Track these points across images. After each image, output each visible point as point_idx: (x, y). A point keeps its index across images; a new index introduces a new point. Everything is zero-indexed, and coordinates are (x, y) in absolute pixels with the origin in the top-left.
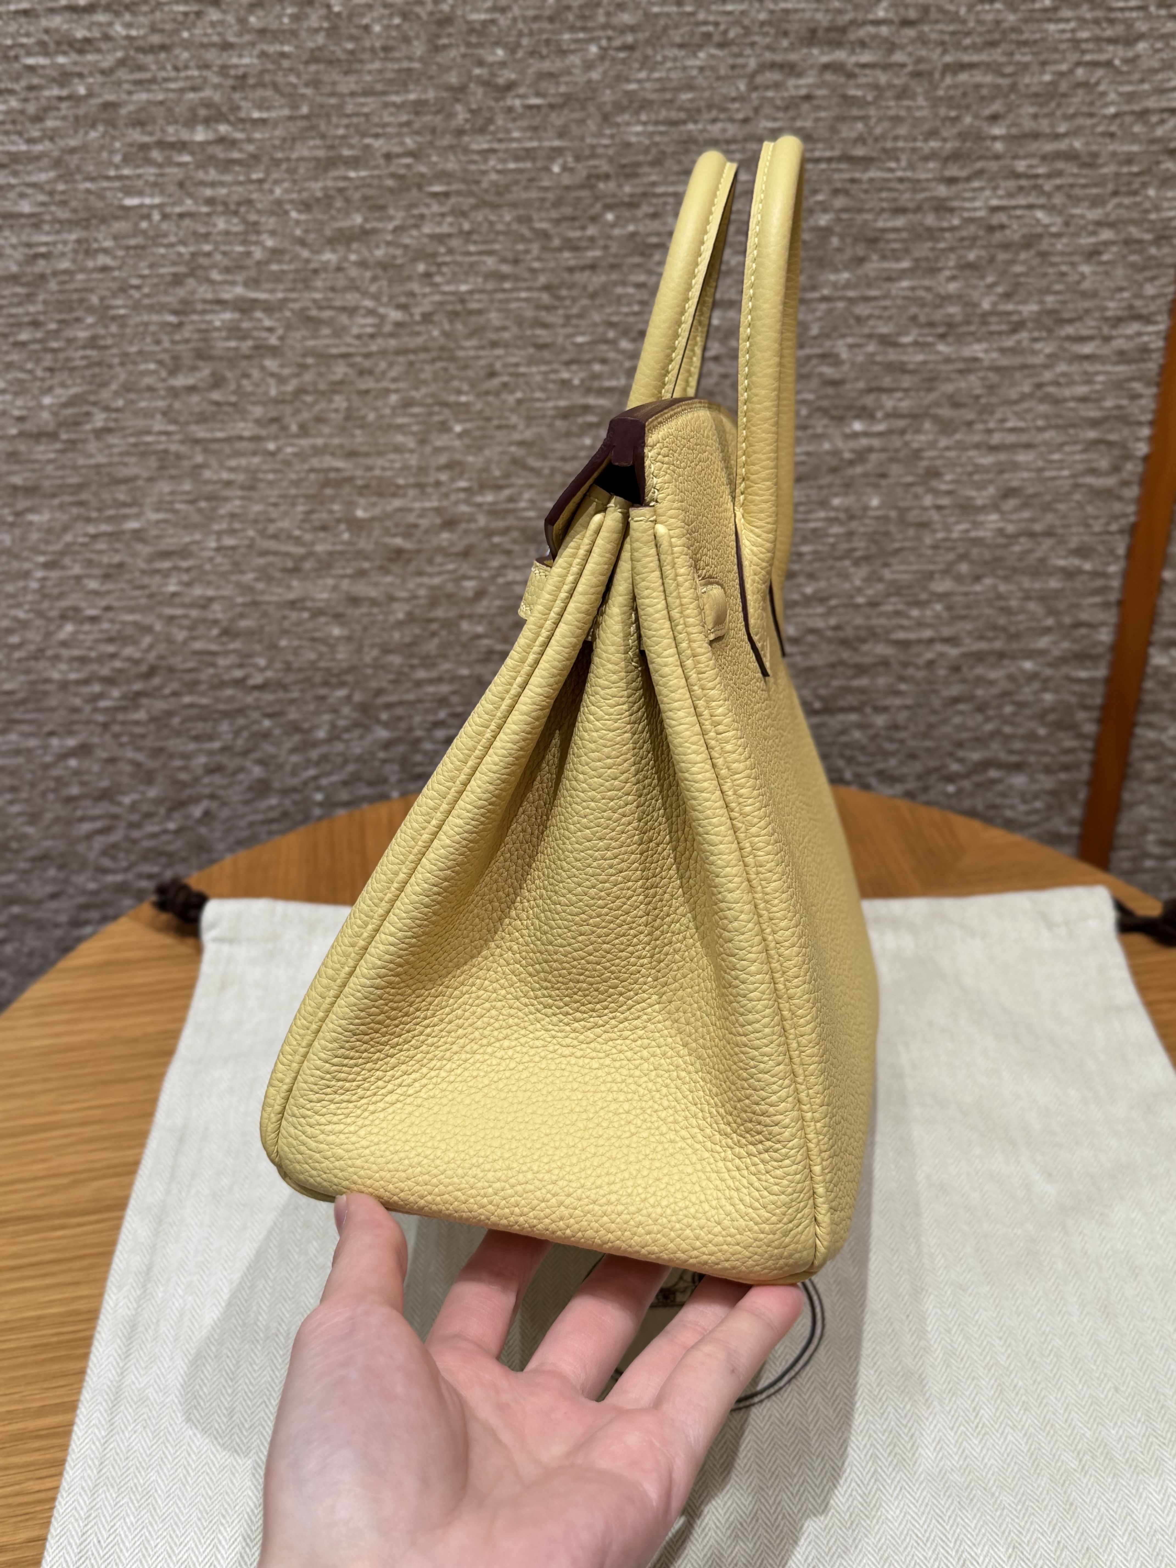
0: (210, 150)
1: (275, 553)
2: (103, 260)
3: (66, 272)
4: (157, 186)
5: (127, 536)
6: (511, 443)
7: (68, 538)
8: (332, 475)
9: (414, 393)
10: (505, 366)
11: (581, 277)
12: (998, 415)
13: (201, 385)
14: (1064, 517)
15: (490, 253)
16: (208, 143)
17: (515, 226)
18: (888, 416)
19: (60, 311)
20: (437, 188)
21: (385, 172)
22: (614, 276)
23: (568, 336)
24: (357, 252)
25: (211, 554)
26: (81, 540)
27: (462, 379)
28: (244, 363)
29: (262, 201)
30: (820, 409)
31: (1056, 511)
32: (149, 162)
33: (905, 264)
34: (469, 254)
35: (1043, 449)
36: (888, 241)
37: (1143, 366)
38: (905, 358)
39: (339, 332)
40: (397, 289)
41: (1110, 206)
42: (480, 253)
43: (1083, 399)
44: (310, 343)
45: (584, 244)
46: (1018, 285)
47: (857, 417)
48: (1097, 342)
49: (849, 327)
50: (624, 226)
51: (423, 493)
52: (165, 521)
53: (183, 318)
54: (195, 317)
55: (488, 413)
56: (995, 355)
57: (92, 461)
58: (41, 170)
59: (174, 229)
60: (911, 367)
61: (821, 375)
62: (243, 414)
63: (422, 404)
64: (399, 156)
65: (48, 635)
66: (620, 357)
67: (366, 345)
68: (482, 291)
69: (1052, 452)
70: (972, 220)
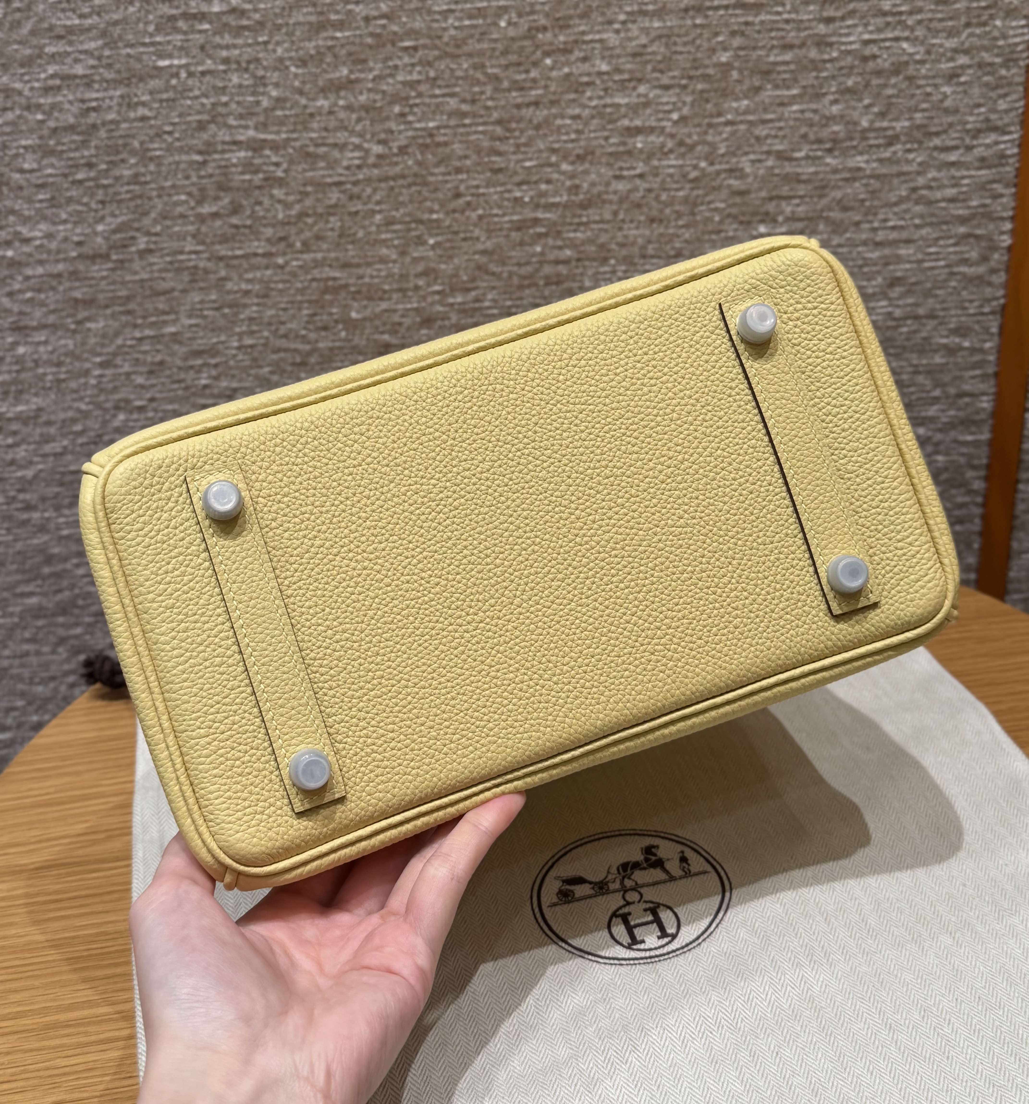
0: (225, 19)
1: (286, 350)
2: (142, 111)
3: (112, 122)
4: (183, 50)
5: (167, 339)
6: (475, 253)
7: (119, 341)
8: (330, 283)
9: (394, 213)
10: (468, 188)
11: (527, 113)
12: (881, 216)
13: (222, 211)
14: (943, 302)
15: (452, 95)
16: (223, 13)
17: (471, 72)
18: (787, 220)
19: (109, 155)
20: (407, 44)
21: (366, 31)
22: (554, 111)
23: (518, 161)
24: (345, 98)
25: (234, 352)
26: (129, 343)
27: (433, 201)
28: (257, 192)
29: (267, 59)
30: (729, 216)
31: (936, 296)
32: (177, 30)
33: (795, 92)
34: (436, 96)
35: (921, 243)
36: (779, 73)
37: (1001, 169)
38: (799, 170)
39: (332, 165)
40: (378, 128)
41: (964, 36)
42: (444, 95)
43: (952, 200)
44: (310, 174)
45: (528, 85)
46: (890, 104)
47: (762, 221)
48: (961, 151)
49: (751, 146)
50: (560, 69)
51: (405, 296)
52: (196, 325)
53: (207, 157)
54: (216, 156)
55: (455, 228)
56: (875, 165)
57: (137, 277)
58: (91, 39)
59: (198, 84)
60: (804, 177)
61: (729, 186)
62: (257, 235)
63: (401, 223)
64: (375, 18)
65: (105, 423)
66: (562, 178)
67: (354, 174)
68: (447, 127)
69: (929, 246)
70: (849, 52)
